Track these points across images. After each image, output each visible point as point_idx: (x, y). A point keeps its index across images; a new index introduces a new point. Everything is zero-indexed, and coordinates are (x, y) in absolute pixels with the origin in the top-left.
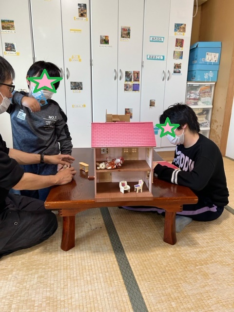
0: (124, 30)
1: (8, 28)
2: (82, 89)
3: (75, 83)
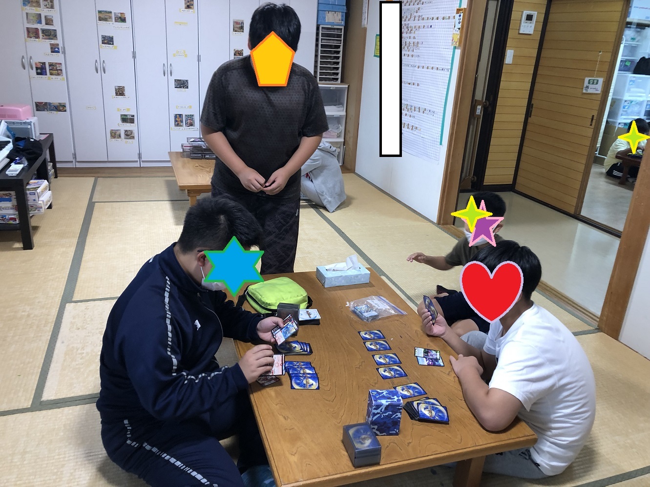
0: (236, 23)
1: (106, 20)
2: (187, 88)
3: (180, 80)
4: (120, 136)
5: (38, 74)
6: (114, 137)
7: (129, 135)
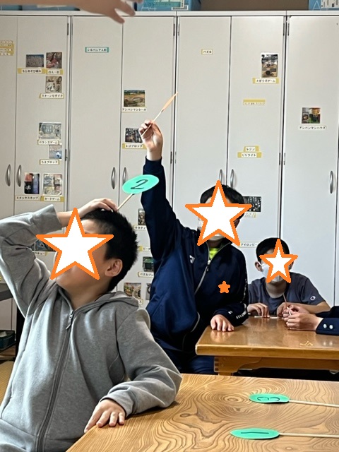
2: (259, 210)
5: (26, 192)
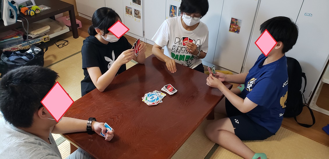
4: (132, 14)
6: (128, 13)
7: (137, 14)
